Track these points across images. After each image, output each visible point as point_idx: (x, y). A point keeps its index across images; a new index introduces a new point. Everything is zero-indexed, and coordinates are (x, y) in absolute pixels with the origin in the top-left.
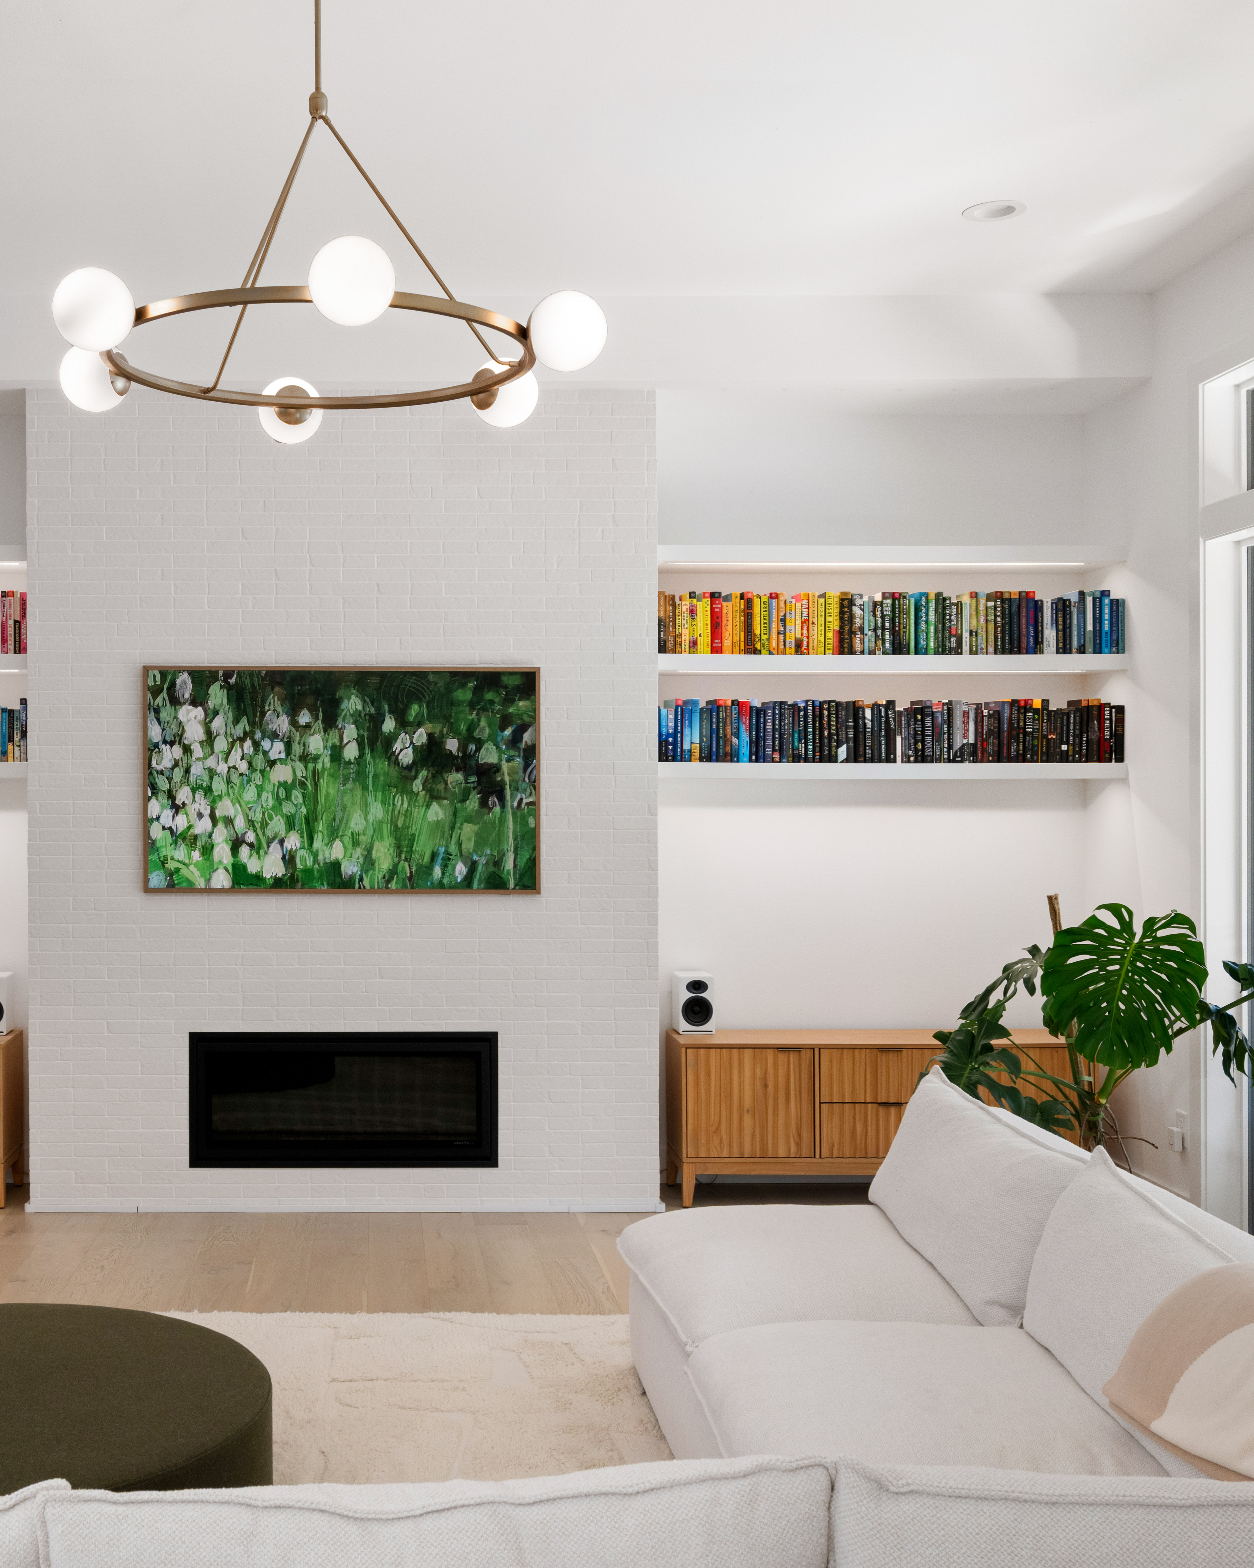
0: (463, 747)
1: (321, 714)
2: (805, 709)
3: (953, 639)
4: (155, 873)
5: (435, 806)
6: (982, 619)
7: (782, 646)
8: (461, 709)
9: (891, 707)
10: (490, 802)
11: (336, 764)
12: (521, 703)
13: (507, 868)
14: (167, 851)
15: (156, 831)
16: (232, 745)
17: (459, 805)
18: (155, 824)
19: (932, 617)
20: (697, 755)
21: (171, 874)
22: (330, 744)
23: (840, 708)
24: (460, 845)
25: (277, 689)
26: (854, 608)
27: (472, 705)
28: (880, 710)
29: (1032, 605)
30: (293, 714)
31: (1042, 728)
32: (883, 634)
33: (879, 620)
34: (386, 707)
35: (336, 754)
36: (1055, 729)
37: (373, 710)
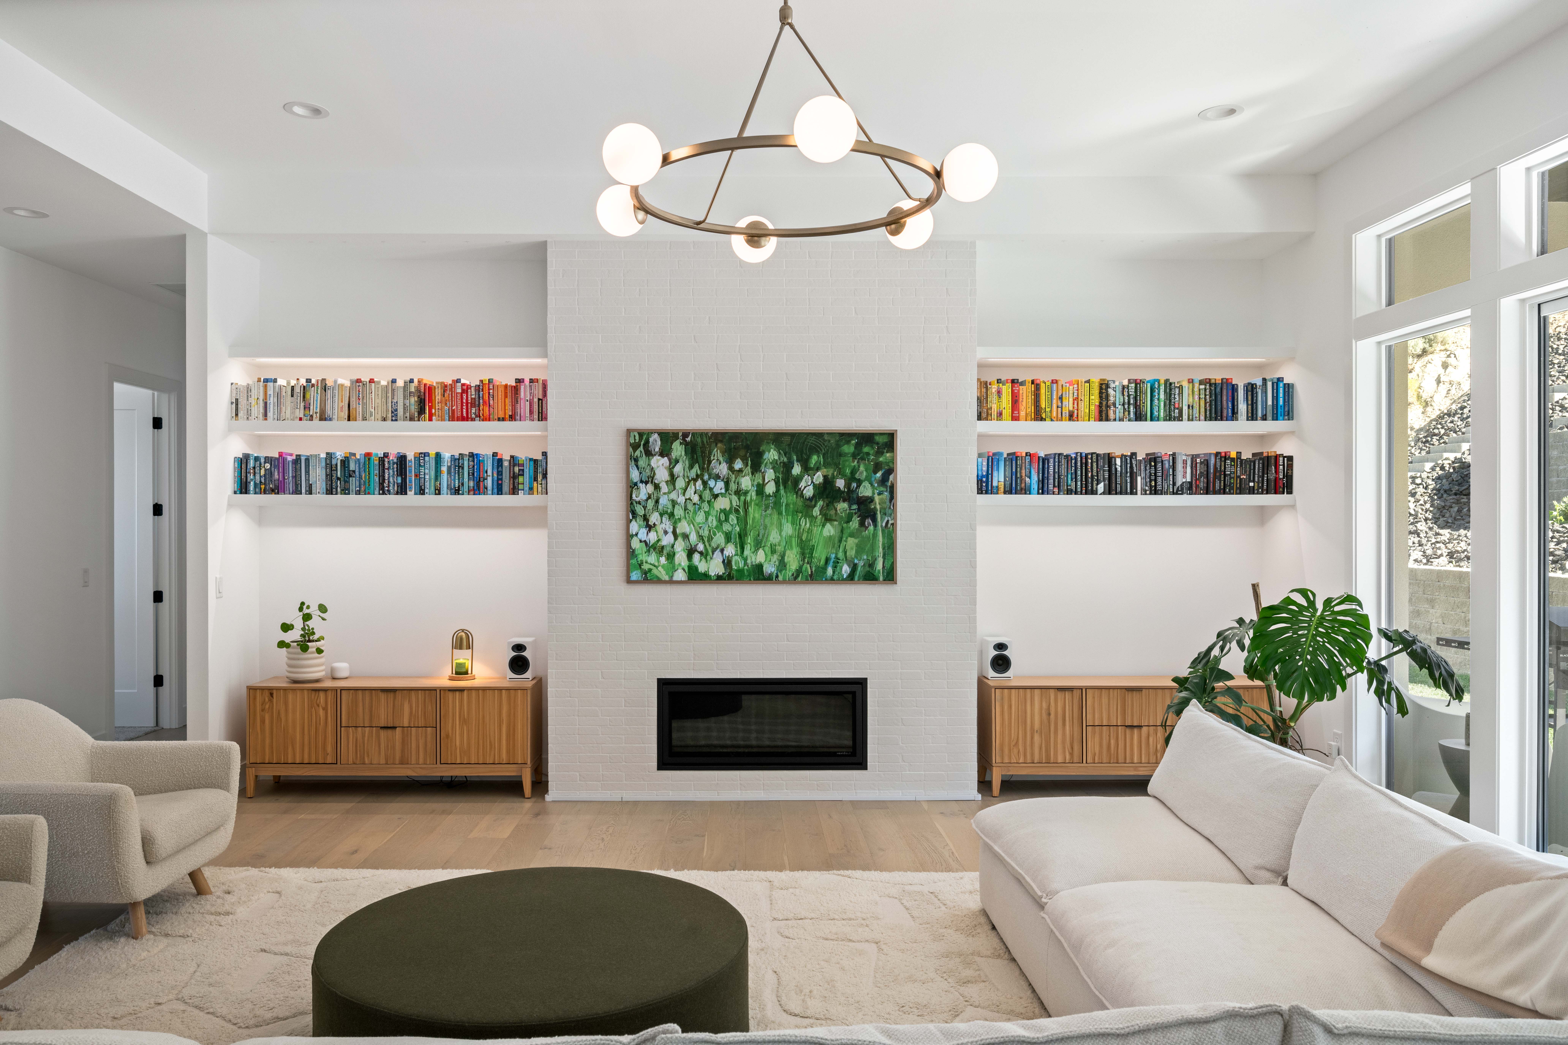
0: (848, 485)
1: (750, 462)
2: (1076, 459)
3: (1177, 411)
4: (635, 573)
5: (828, 526)
6: (1196, 397)
7: (1060, 415)
8: (846, 458)
9: (1134, 457)
10: (866, 523)
11: (760, 497)
12: (888, 455)
13: (878, 569)
14: (643, 557)
15: (635, 544)
16: (688, 483)
17: (845, 525)
18: (635, 538)
19: (1162, 396)
20: (1002, 490)
21: (645, 573)
22: (756, 483)
23: (1099, 458)
24: (845, 553)
25: (719, 445)
26: (1109, 389)
27: (854, 456)
28: (1127, 459)
29: (1230, 387)
30: (730, 462)
31: (1237, 471)
32: (1129, 408)
33: (1126, 398)
34: (795, 457)
35: (760, 489)
36: (1245, 472)
37: (785, 460)
